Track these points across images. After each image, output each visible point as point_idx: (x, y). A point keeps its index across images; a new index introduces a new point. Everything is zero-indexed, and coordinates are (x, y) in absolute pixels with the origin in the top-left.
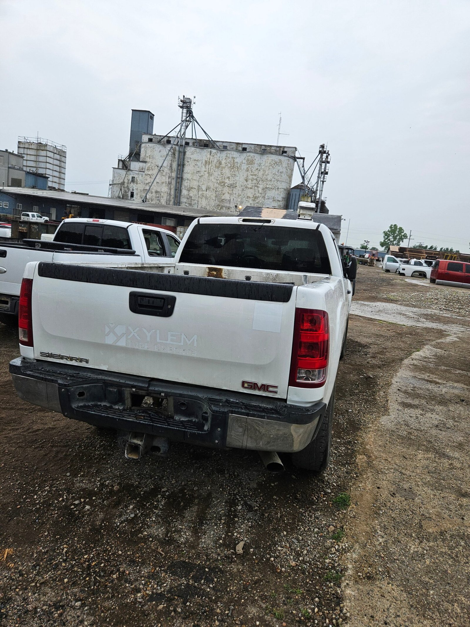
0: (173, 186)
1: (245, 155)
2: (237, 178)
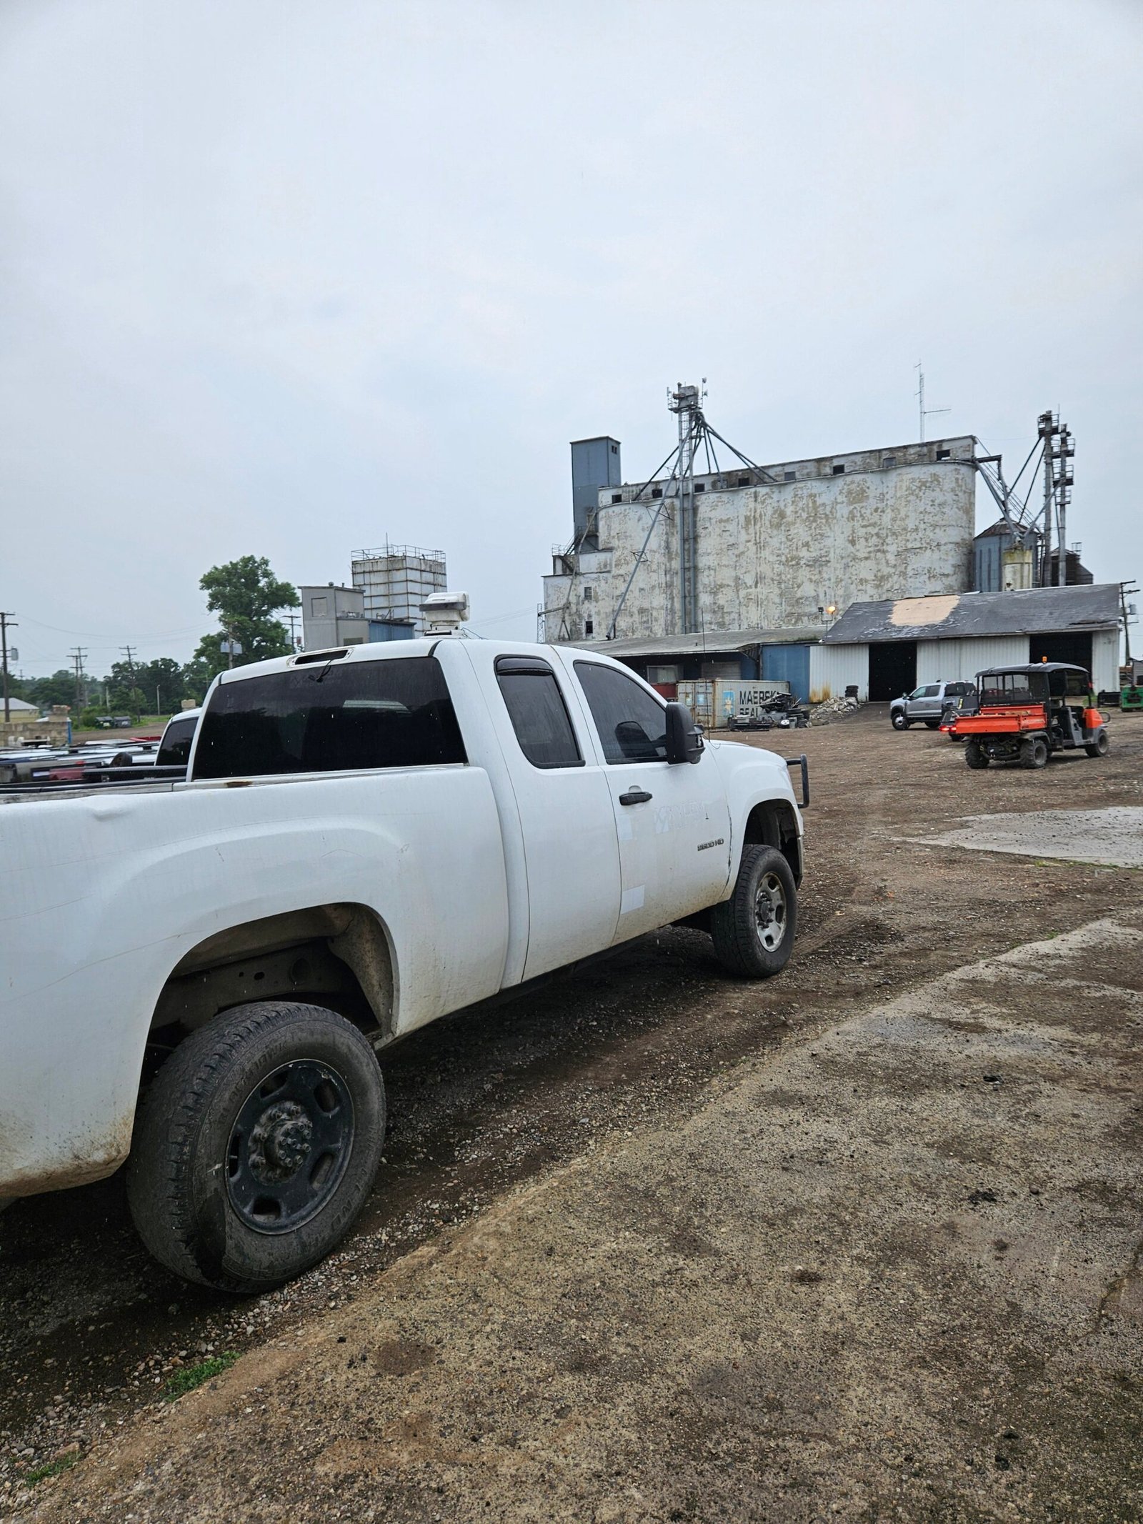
0: (677, 592)
1: (840, 482)
2: (828, 542)
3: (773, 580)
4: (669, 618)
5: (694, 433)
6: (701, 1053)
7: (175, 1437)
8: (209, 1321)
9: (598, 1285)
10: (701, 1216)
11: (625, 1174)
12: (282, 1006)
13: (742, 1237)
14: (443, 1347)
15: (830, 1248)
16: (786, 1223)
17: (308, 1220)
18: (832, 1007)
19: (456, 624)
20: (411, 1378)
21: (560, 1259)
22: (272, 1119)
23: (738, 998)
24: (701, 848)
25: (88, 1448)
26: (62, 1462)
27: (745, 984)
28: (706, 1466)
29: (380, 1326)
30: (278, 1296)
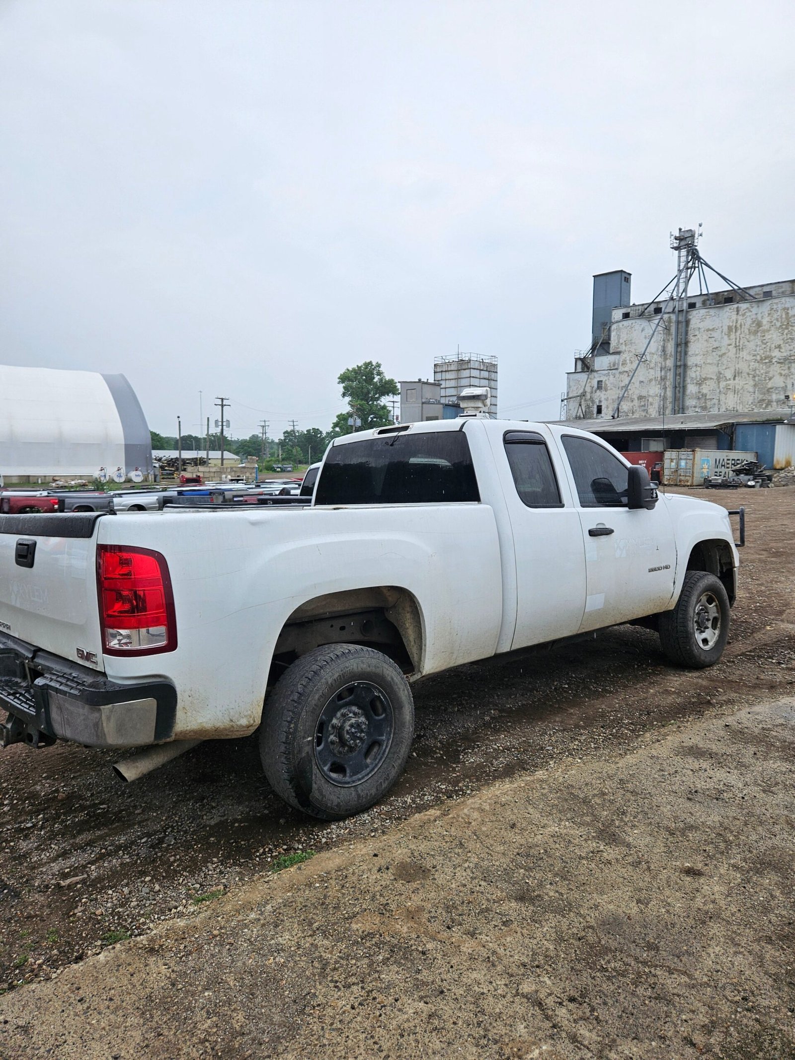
0: (669, 383)
3: (748, 374)
4: (662, 403)
5: (690, 264)
6: (641, 715)
7: (275, 892)
8: (301, 831)
9: (542, 851)
10: (622, 820)
11: (572, 786)
12: (352, 647)
13: (648, 839)
14: (436, 871)
15: (714, 856)
16: (683, 834)
17: (362, 781)
18: (749, 695)
19: (480, 409)
20: (415, 885)
21: (519, 832)
22: (343, 715)
23: (676, 681)
24: (651, 570)
25: (228, 889)
26: (213, 894)
27: (684, 671)
28: (598, 974)
29: (399, 852)
30: (342, 824)
